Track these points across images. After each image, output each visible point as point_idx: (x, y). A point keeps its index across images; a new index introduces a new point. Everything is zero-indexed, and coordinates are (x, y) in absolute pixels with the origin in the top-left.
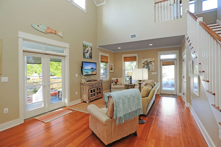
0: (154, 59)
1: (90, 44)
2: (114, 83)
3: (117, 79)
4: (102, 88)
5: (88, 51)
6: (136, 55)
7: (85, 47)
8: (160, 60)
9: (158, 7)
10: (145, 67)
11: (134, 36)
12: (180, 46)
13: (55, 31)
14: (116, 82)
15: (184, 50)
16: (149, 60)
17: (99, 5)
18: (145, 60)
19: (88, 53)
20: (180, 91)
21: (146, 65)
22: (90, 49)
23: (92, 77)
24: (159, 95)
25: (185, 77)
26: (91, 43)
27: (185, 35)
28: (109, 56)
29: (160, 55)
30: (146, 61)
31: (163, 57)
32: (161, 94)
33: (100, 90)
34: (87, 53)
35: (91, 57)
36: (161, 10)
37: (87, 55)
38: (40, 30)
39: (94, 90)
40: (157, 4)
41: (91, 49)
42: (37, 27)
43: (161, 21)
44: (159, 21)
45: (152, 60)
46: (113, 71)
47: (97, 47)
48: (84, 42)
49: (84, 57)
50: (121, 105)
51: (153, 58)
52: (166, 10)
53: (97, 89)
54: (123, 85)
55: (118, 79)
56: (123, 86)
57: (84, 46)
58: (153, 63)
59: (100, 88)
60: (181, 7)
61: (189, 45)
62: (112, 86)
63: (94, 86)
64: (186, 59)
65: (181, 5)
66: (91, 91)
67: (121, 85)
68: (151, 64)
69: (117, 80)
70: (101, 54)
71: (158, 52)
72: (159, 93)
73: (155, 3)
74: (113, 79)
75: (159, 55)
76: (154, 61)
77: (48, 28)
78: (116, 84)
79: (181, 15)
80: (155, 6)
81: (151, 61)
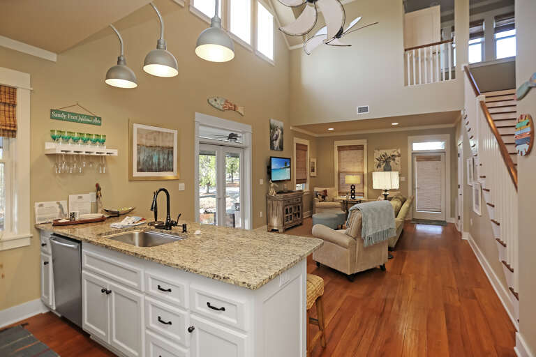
0: (399, 151)
1: (280, 124)
2: (320, 197)
3: (324, 189)
4: (302, 207)
5: (277, 136)
6: (363, 142)
7: (273, 128)
8: (413, 153)
9: (411, 58)
10: (382, 166)
11: (365, 109)
12: (452, 125)
13: (235, 106)
14: (324, 196)
15: (459, 137)
16: (389, 153)
17: (294, 47)
18: (382, 152)
19: (278, 141)
20: (452, 215)
21: (384, 162)
22: (280, 132)
23: (286, 185)
24: (409, 221)
25: (462, 187)
26: (282, 121)
27: (460, 111)
28: (310, 144)
29: (413, 142)
30: (384, 156)
31: (418, 147)
32: (414, 220)
33: (299, 209)
34: (276, 140)
35: (281, 148)
36: (417, 61)
37: (277, 144)
38: (217, 106)
39: (291, 209)
40: (408, 52)
41: (282, 133)
42: (214, 103)
43: (417, 84)
44: (412, 83)
45: (396, 154)
46: (314, 174)
47: (291, 128)
48: (273, 121)
49: (272, 147)
50: (370, 221)
51: (398, 149)
52: (426, 62)
53: (295, 208)
54: (338, 201)
55: (327, 189)
56: (338, 204)
57: (271, 128)
58: (397, 159)
59: (298, 207)
60: (455, 50)
61: (468, 129)
62: (318, 204)
63: (291, 201)
64: (462, 154)
65: (454, 45)
66: (287, 210)
67: (333, 201)
68: (394, 160)
69: (325, 191)
70: (297, 140)
71: (409, 138)
72: (411, 219)
73: (406, 50)
74: (316, 189)
75: (409, 144)
76: (399, 156)
77: (226, 101)
78: (324, 200)
79: (455, 65)
80: (405, 56)
81: (393, 156)
